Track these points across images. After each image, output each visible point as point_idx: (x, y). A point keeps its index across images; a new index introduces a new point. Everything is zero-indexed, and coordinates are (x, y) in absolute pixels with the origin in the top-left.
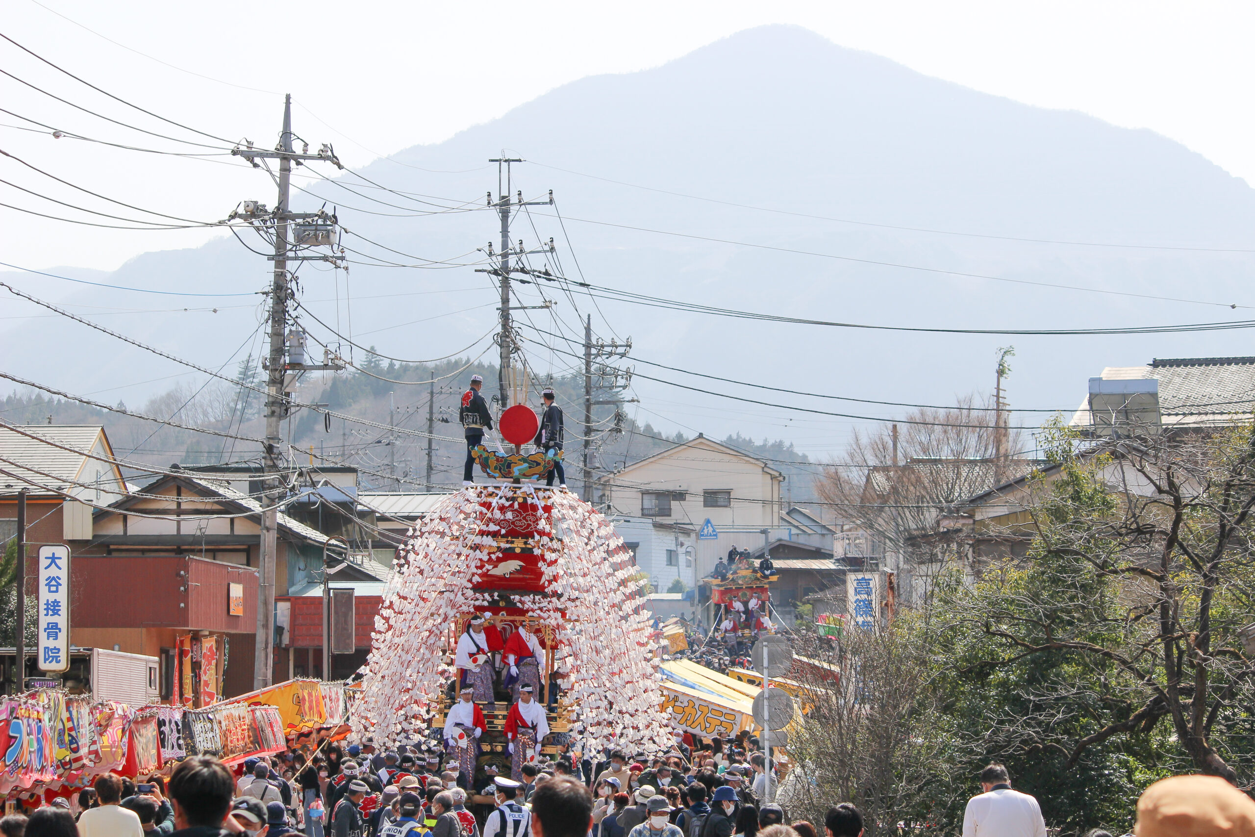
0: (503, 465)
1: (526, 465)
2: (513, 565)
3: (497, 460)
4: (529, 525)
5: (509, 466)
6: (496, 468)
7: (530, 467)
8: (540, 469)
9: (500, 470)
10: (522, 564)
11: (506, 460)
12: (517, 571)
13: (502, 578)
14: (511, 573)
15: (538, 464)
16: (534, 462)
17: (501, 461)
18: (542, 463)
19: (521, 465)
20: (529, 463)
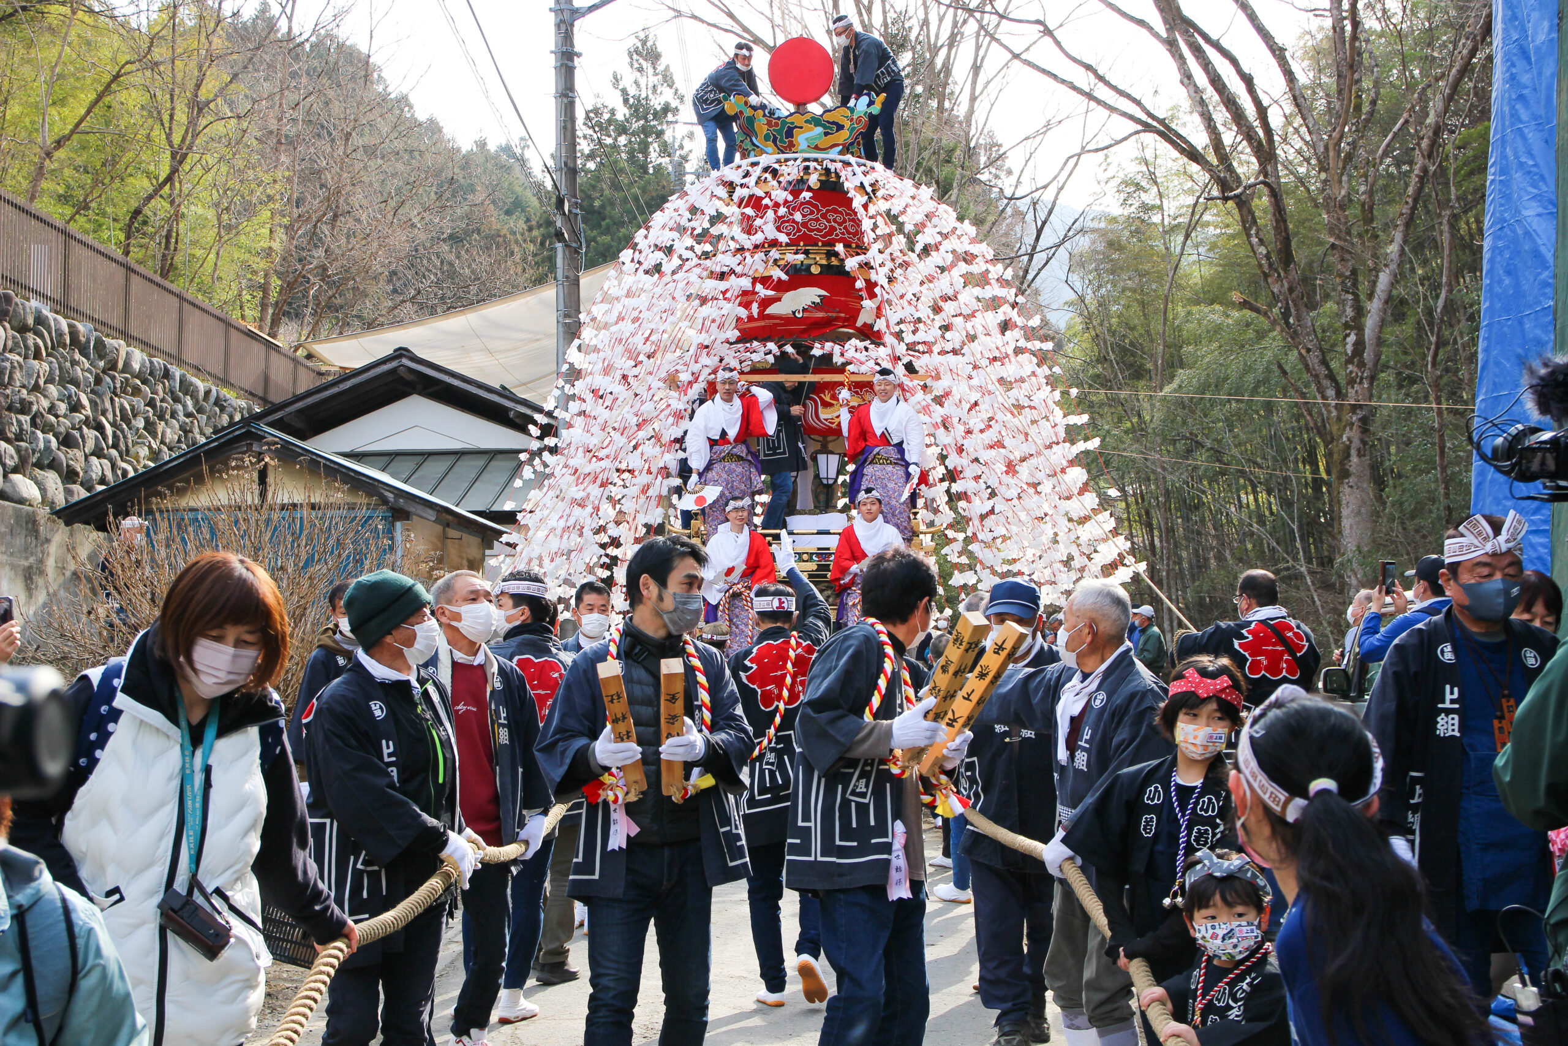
0: (779, 132)
1: (819, 130)
2: (810, 295)
3: (769, 124)
4: (833, 229)
5: (790, 133)
6: (767, 138)
7: (826, 134)
8: (844, 136)
9: (774, 141)
10: (824, 293)
11: (785, 123)
12: (816, 306)
13: (791, 320)
14: (804, 310)
15: (840, 127)
16: (834, 123)
17: (776, 125)
18: (847, 124)
19: (811, 130)
20: (824, 127)
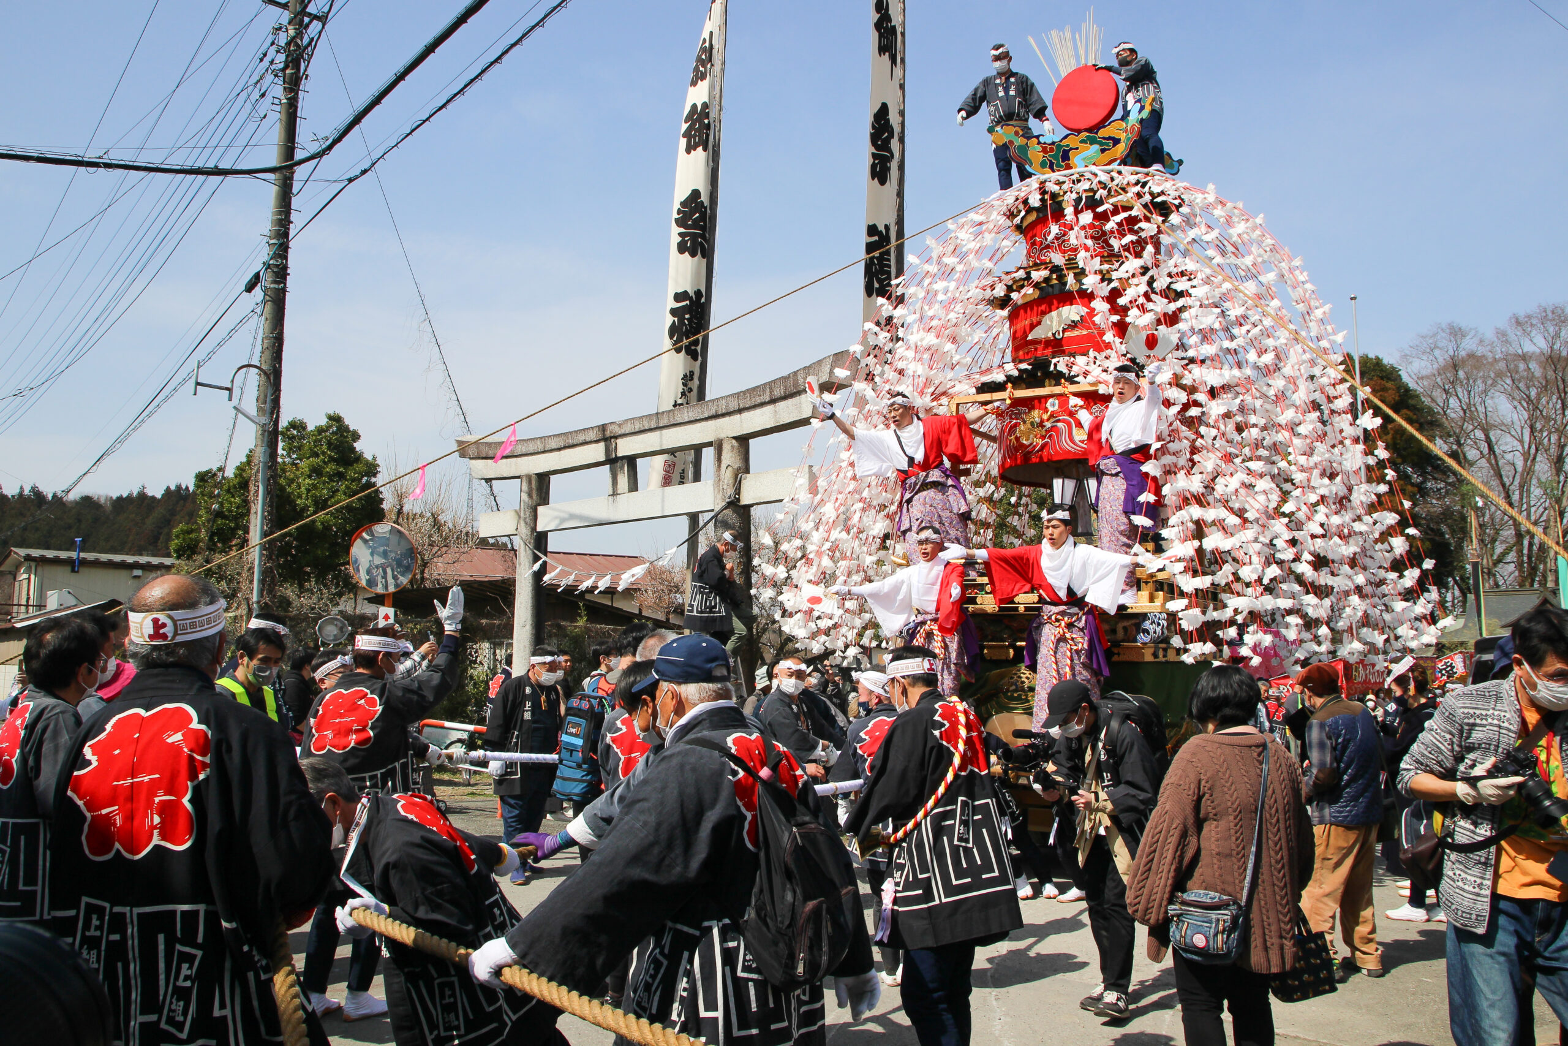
0: (1055, 157)
1: (1096, 147)
2: (1068, 315)
3: (1044, 150)
5: (1066, 156)
6: (1043, 165)
7: (1103, 151)
9: (1051, 168)
11: (1059, 147)
12: (1076, 324)
13: (1052, 341)
14: (1065, 329)
15: (1116, 141)
16: (1110, 138)
17: (1052, 150)
18: (1123, 136)
19: (1088, 149)
20: (1100, 144)
